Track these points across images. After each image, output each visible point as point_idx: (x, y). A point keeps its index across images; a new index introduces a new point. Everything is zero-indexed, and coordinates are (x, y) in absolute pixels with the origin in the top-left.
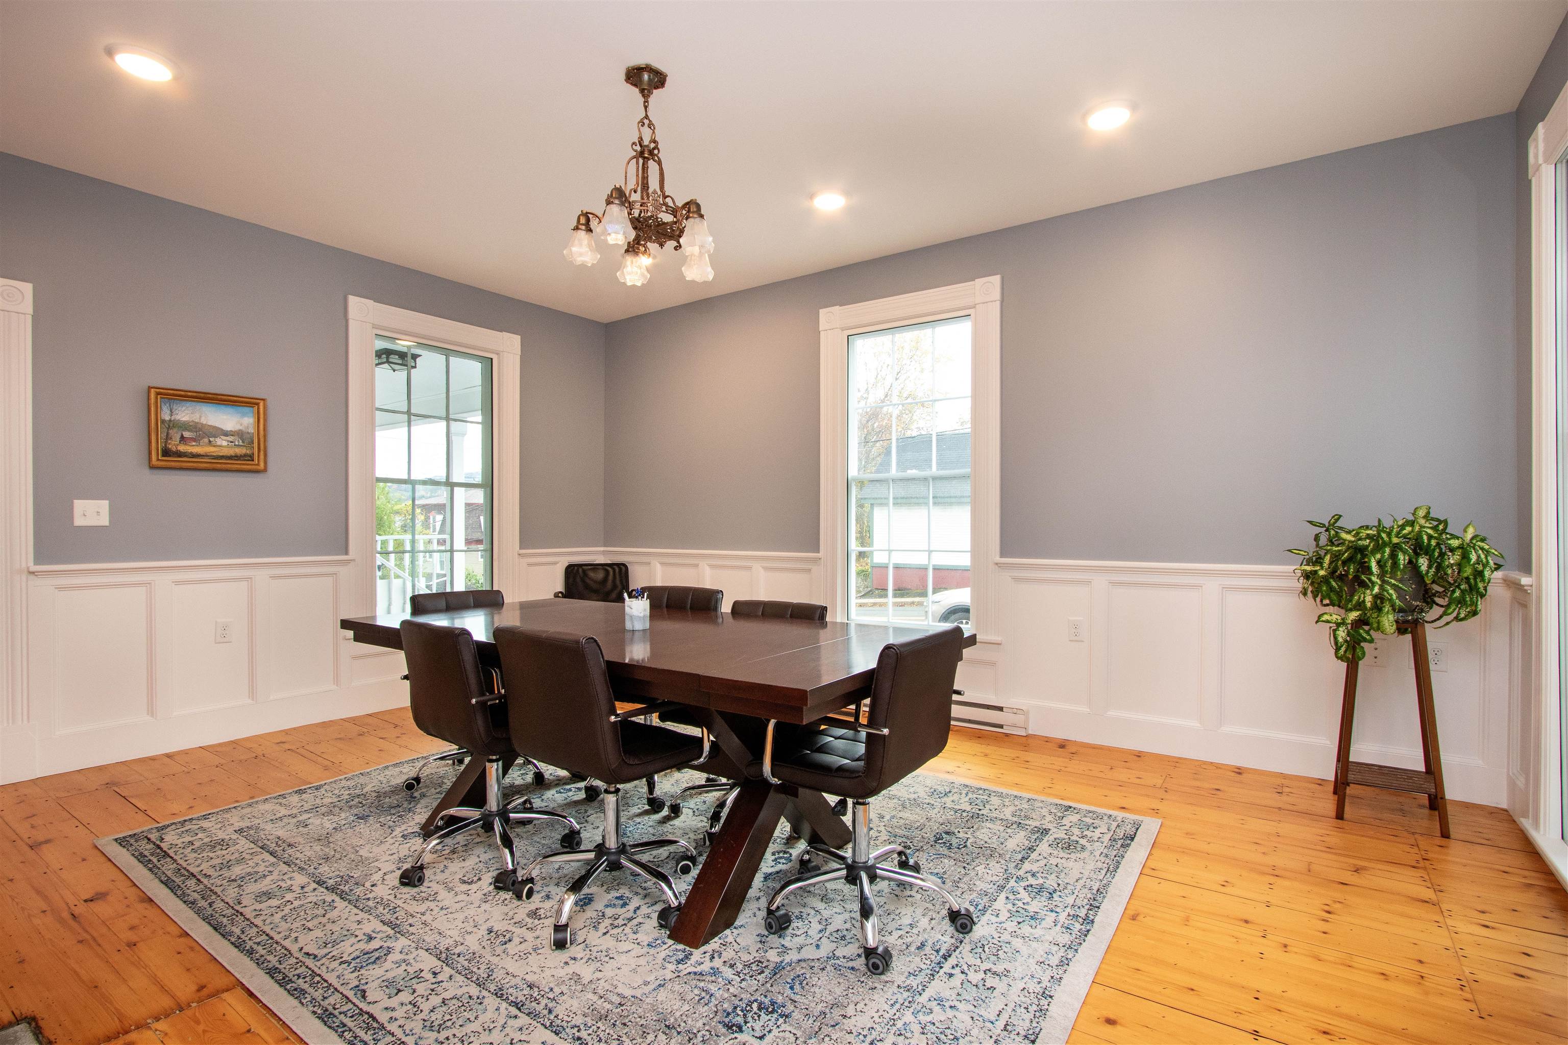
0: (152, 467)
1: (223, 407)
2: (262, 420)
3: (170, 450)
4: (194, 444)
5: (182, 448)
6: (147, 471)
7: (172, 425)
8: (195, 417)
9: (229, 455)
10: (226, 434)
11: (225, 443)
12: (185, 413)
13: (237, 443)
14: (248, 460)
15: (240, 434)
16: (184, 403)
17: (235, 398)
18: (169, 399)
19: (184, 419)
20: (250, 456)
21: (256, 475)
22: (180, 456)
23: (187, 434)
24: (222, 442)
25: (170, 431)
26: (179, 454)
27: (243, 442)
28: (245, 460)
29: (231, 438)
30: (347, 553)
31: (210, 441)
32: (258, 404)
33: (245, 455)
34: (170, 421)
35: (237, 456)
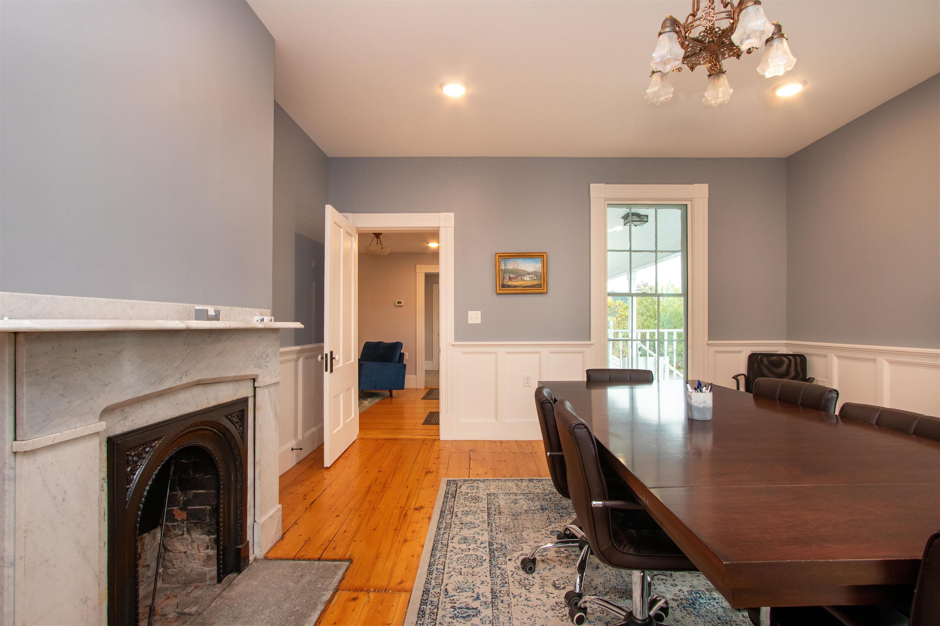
0: (498, 294)
1: (527, 260)
2: (545, 266)
3: (505, 284)
4: (515, 280)
5: (510, 283)
6: (496, 296)
7: (505, 271)
8: (515, 267)
9: (530, 285)
10: (529, 274)
11: (528, 279)
12: (511, 265)
13: (534, 278)
14: (539, 287)
15: (535, 273)
16: (510, 260)
17: (532, 254)
18: (504, 258)
19: (510, 268)
20: (540, 285)
21: (543, 295)
22: (509, 287)
23: (512, 276)
24: (527, 278)
25: (505, 275)
26: (509, 286)
27: (537, 277)
28: (538, 287)
29: (531, 276)
30: (590, 340)
31: (522, 278)
32: (543, 256)
33: (538, 285)
34: (505, 269)
35: (534, 286)
